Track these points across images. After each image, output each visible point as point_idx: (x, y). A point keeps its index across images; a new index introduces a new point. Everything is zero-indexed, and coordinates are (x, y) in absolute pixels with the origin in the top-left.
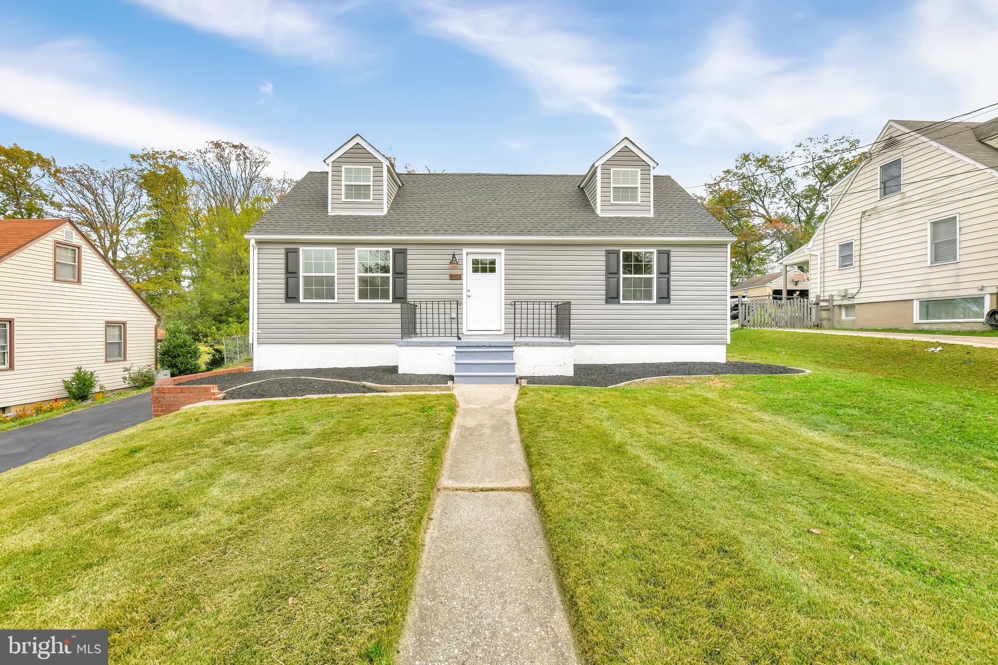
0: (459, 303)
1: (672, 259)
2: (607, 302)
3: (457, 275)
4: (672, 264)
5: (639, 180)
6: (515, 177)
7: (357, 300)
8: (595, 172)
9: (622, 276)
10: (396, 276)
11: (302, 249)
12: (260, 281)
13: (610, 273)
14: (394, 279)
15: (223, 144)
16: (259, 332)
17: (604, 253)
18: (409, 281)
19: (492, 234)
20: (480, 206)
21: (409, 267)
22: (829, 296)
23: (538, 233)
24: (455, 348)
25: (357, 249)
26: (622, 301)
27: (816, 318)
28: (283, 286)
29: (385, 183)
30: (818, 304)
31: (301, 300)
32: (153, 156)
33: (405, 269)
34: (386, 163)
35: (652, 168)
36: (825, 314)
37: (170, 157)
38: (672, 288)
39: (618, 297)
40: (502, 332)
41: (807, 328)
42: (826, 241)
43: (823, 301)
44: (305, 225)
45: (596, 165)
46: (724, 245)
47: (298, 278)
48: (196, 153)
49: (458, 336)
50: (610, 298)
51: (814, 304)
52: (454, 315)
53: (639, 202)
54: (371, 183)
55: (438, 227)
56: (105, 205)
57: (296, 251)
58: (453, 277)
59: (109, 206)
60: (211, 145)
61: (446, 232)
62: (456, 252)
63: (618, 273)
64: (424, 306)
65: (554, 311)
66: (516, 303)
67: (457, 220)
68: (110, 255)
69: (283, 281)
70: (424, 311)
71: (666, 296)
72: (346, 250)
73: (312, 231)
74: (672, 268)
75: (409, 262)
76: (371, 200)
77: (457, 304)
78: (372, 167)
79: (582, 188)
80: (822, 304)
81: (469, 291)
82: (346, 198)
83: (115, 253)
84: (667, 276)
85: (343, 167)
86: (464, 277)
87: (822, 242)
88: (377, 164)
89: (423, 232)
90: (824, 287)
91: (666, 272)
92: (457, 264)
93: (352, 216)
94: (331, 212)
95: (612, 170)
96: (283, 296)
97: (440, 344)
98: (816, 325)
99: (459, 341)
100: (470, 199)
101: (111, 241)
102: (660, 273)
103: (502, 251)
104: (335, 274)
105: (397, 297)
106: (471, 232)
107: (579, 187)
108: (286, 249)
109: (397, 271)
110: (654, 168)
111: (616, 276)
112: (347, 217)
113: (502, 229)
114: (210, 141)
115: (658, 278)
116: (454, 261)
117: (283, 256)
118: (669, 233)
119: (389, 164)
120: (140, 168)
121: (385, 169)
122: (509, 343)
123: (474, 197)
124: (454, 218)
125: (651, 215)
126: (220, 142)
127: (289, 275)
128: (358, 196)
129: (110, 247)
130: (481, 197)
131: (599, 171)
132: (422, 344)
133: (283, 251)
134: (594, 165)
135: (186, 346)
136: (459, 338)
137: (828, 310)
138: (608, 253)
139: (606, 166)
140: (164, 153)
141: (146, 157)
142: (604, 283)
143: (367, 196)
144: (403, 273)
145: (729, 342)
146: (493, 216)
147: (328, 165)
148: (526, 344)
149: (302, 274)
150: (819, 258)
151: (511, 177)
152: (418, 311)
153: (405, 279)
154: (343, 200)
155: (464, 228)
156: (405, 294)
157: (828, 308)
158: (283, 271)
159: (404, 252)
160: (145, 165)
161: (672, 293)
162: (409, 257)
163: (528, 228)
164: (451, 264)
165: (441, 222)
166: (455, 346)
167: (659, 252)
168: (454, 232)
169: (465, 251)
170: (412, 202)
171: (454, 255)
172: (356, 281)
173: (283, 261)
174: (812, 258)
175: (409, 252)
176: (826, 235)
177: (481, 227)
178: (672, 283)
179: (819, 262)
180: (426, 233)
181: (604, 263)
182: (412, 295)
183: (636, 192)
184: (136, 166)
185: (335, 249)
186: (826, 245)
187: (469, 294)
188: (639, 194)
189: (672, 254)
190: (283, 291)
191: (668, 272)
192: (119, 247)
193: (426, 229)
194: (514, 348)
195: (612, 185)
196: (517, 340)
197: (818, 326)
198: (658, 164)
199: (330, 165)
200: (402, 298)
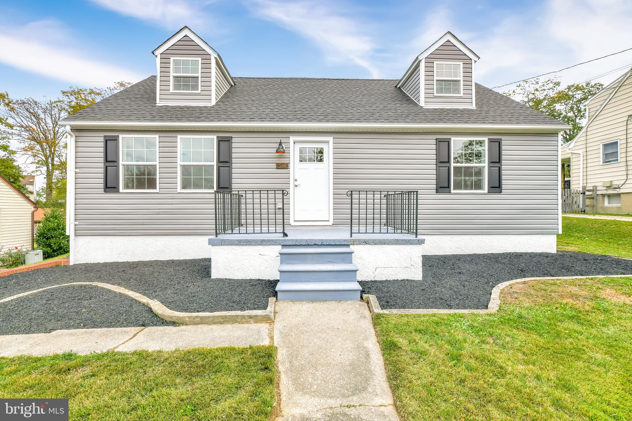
0: (284, 193)
1: (503, 147)
2: (437, 192)
3: (284, 164)
4: (503, 152)
5: (462, 73)
6: (337, 81)
7: (179, 190)
8: (418, 66)
9: (453, 165)
10: (221, 165)
11: (121, 136)
12: (78, 170)
13: (441, 162)
14: (219, 168)
15: (126, 84)
16: (77, 223)
17: (434, 142)
18: (234, 171)
19: (320, 121)
20: (306, 100)
21: (234, 155)
22: (593, 187)
23: (367, 120)
24: (280, 247)
25: (180, 137)
26: (452, 191)
27: (583, 205)
28: (102, 175)
29: (213, 75)
30: (584, 193)
31: (121, 190)
32: (77, 93)
33: (230, 157)
34: (213, 55)
35: (473, 62)
36: (588, 202)
37: (90, 93)
38: (503, 177)
39: (449, 187)
40: (331, 223)
41: (576, 213)
42: (588, 141)
43: (589, 191)
44: (128, 113)
45: (420, 58)
46: (554, 134)
47: (117, 167)
48: (107, 90)
49: (283, 233)
50: (441, 187)
51: (581, 193)
52: (280, 205)
53: (462, 95)
54: (199, 75)
55: (265, 116)
56: (46, 126)
57: (116, 139)
58: (280, 166)
59: (50, 127)
60: (118, 85)
61: (273, 120)
62: (283, 140)
63: (449, 162)
64: (249, 196)
65: (384, 201)
66: (353, 193)
67: (284, 110)
68: (50, 160)
69: (102, 170)
70: (250, 201)
71: (498, 186)
72: (168, 138)
73: (133, 118)
74: (503, 157)
75: (234, 150)
76: (199, 92)
77: (283, 194)
78: (200, 59)
79: (399, 88)
80: (587, 193)
81: (296, 180)
82: (175, 89)
83: (53, 160)
84: (498, 165)
85: (172, 59)
86: (291, 166)
87: (584, 142)
88: (206, 57)
89: (249, 119)
90: (587, 179)
91: (498, 161)
92: (284, 152)
93: (180, 107)
94: (159, 103)
95: (435, 63)
96: (102, 186)
97: (262, 243)
98: (583, 210)
99: (286, 238)
100: (296, 95)
101: (50, 151)
102: (491, 162)
103: (330, 139)
104: (157, 163)
105: (221, 186)
106: (298, 120)
107: (396, 87)
108: (105, 136)
109: (221, 160)
110: (475, 62)
111: (447, 165)
112: (174, 108)
113: (330, 117)
114: (117, 83)
115: (490, 167)
116: (281, 151)
117: (102, 144)
118: (500, 122)
119: (216, 56)
120: (69, 100)
121: (213, 62)
122: (345, 240)
123: (300, 94)
124: (281, 108)
125: (473, 107)
126: (124, 83)
127: (108, 164)
128: (186, 87)
129: (50, 156)
130: (307, 94)
131: (423, 65)
132: (240, 243)
133: (102, 139)
134: (417, 58)
135: (59, 229)
136: (286, 235)
137: (593, 198)
138: (439, 141)
139: (430, 60)
140: (86, 90)
141: (73, 93)
142: (434, 172)
143: (195, 87)
144: (227, 162)
145: (560, 232)
146: (319, 107)
147: (156, 56)
148: (366, 242)
149: (121, 163)
150: (582, 156)
151: (333, 81)
152: (243, 201)
153: (230, 167)
154: (171, 91)
155: (291, 117)
156: (230, 183)
157: (593, 196)
158: (102, 160)
159: (228, 140)
160: (72, 98)
161: (503, 182)
162: (234, 145)
163: (356, 117)
164: (277, 152)
165: (268, 111)
166: (280, 244)
167: (491, 141)
168: (280, 120)
169: (292, 139)
170: (241, 96)
171: (280, 144)
172: (179, 170)
173: (102, 150)
174: (574, 156)
175: (234, 140)
176: (588, 137)
177: (308, 115)
178: (503, 172)
179: (581, 159)
180: (252, 120)
181: (434, 152)
182: (237, 184)
183: (459, 85)
184: (66, 99)
185: (157, 136)
186: (588, 145)
187: (296, 183)
188: (462, 87)
189: (503, 142)
190: (102, 181)
191: (499, 162)
192: (55, 156)
193: (252, 117)
194: (353, 248)
195: (435, 78)
196: (355, 236)
197: (584, 212)
198: (479, 58)
199: (159, 56)
200: (227, 188)
